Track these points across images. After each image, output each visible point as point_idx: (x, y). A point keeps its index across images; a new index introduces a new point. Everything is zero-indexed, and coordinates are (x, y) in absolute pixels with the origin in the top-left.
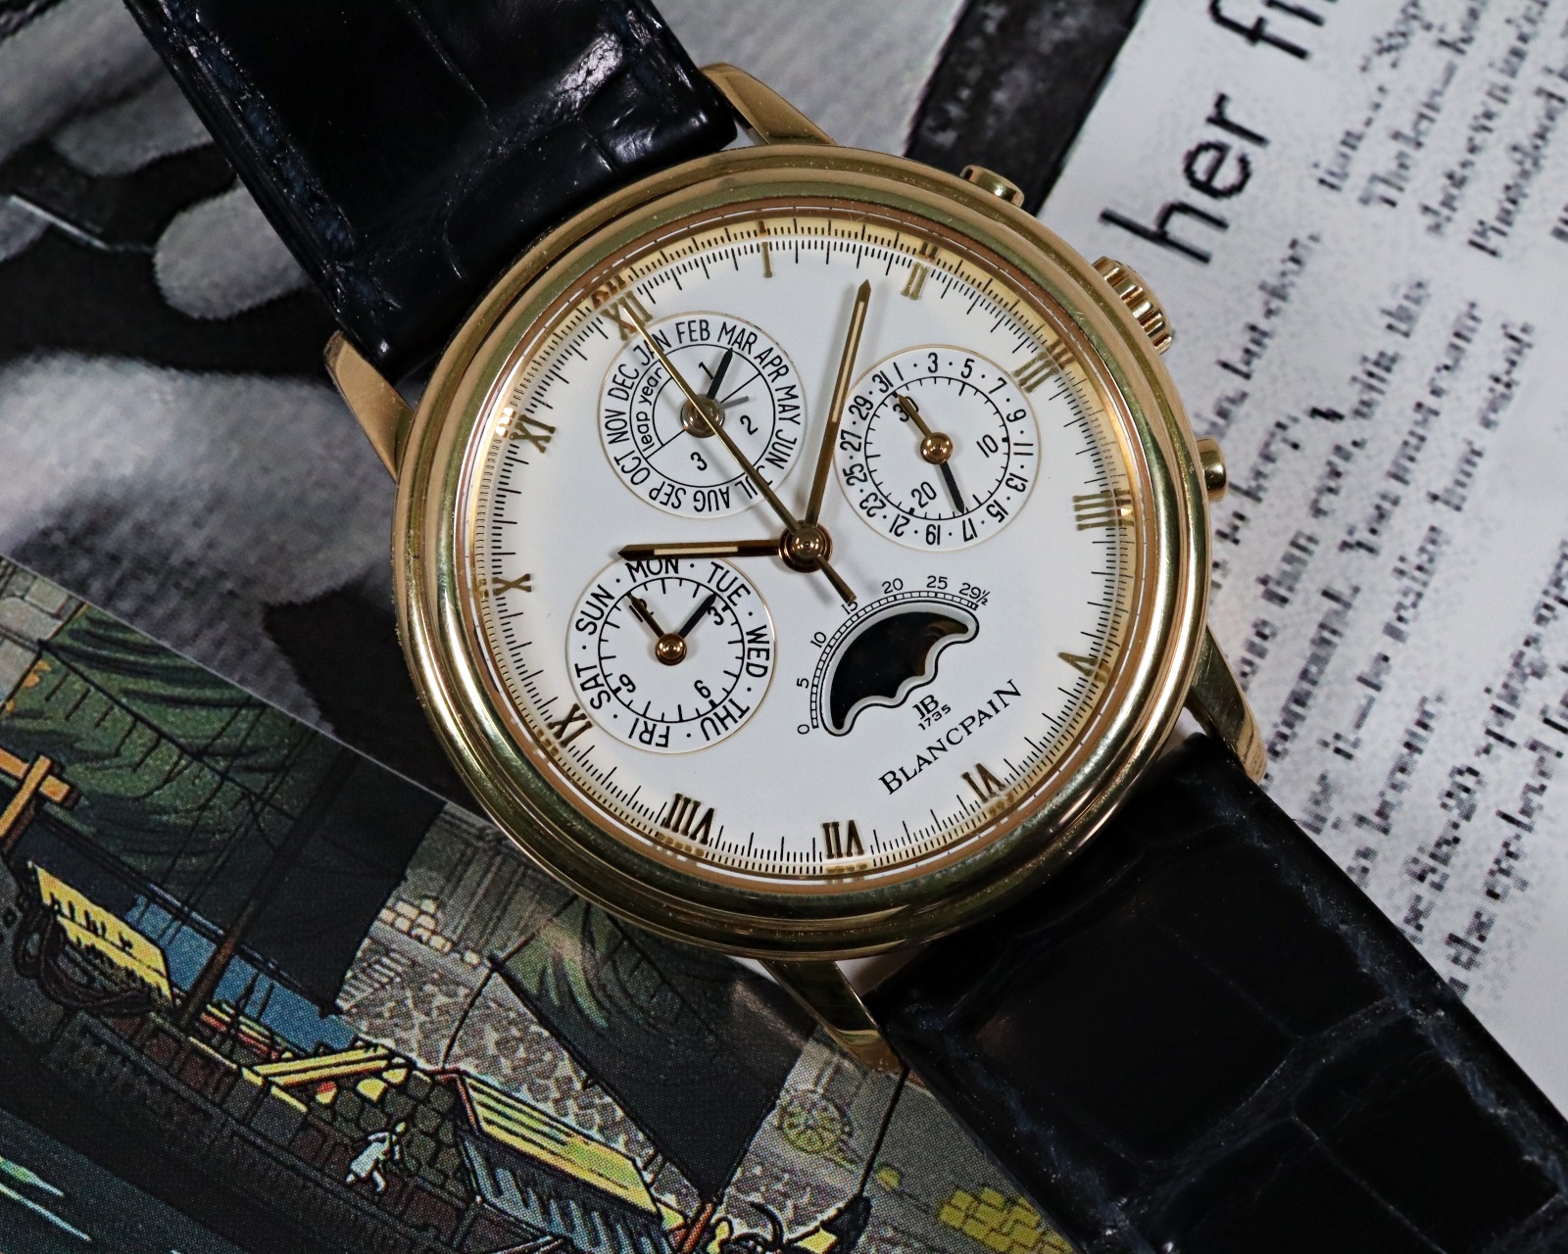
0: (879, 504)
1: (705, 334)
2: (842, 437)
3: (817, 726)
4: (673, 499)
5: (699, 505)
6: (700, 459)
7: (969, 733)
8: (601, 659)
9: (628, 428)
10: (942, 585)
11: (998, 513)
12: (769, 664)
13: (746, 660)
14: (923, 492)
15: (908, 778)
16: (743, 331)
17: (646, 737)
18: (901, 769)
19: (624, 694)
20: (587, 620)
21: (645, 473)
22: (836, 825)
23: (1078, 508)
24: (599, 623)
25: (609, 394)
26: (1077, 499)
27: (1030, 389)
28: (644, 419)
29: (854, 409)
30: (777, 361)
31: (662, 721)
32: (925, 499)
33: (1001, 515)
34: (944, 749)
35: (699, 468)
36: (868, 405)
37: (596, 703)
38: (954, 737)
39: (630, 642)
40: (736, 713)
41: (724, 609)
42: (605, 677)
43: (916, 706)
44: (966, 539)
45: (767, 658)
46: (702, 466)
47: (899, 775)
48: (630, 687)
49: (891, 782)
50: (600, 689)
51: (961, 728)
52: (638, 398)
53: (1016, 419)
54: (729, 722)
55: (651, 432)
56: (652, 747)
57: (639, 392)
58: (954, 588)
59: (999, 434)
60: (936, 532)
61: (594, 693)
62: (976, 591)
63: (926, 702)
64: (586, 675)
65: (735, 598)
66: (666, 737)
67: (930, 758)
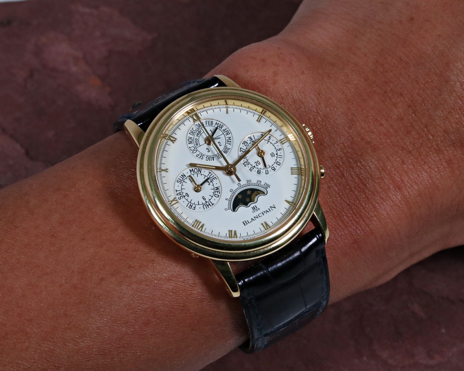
0: (247, 164)
1: (212, 124)
2: (240, 149)
3: (229, 209)
4: (201, 157)
5: (207, 159)
6: (208, 150)
7: (263, 215)
8: (182, 189)
9: (193, 141)
10: (260, 182)
11: (274, 169)
12: (220, 195)
13: (214, 193)
14: (257, 163)
15: (249, 223)
16: (220, 124)
17: (190, 207)
18: (248, 221)
19: (186, 197)
20: (179, 180)
21: (196, 151)
22: (231, 231)
23: (292, 170)
24: (182, 181)
25: (189, 133)
26: (292, 168)
27: (283, 144)
28: (197, 140)
29: (243, 144)
30: (227, 132)
31: (194, 204)
32: (258, 164)
33: (274, 170)
34: (258, 218)
35: (208, 152)
36: (247, 143)
37: (180, 198)
38: (260, 215)
39: (189, 186)
40: (211, 204)
41: (211, 182)
42: (182, 193)
43: (252, 208)
44: (266, 174)
45: (219, 194)
46: (209, 151)
47: (247, 222)
48: (188, 196)
49: (245, 223)
50: (181, 195)
51: (262, 214)
52: (196, 135)
53: (279, 150)
54: (209, 206)
55: (198, 143)
56: (191, 209)
57: (196, 134)
58: (263, 183)
59: (275, 153)
60: (259, 171)
61: (179, 196)
62: (267, 185)
63: (254, 207)
64: (178, 192)
65: (213, 180)
66: (195, 208)
67: (254, 219)
